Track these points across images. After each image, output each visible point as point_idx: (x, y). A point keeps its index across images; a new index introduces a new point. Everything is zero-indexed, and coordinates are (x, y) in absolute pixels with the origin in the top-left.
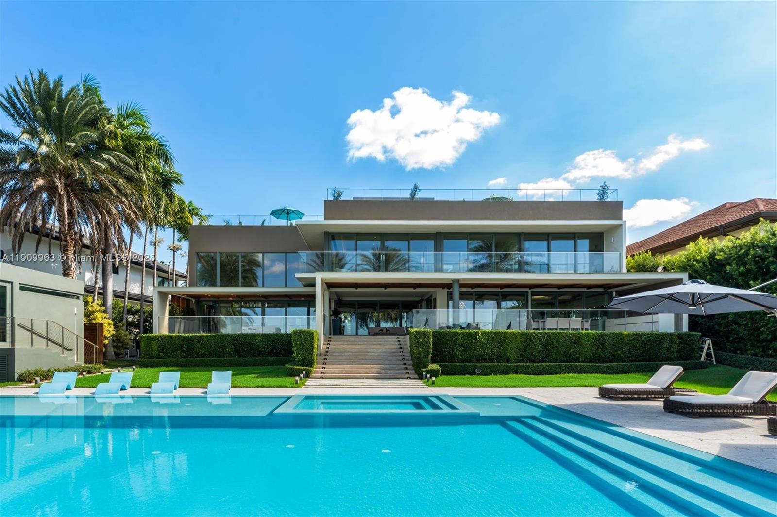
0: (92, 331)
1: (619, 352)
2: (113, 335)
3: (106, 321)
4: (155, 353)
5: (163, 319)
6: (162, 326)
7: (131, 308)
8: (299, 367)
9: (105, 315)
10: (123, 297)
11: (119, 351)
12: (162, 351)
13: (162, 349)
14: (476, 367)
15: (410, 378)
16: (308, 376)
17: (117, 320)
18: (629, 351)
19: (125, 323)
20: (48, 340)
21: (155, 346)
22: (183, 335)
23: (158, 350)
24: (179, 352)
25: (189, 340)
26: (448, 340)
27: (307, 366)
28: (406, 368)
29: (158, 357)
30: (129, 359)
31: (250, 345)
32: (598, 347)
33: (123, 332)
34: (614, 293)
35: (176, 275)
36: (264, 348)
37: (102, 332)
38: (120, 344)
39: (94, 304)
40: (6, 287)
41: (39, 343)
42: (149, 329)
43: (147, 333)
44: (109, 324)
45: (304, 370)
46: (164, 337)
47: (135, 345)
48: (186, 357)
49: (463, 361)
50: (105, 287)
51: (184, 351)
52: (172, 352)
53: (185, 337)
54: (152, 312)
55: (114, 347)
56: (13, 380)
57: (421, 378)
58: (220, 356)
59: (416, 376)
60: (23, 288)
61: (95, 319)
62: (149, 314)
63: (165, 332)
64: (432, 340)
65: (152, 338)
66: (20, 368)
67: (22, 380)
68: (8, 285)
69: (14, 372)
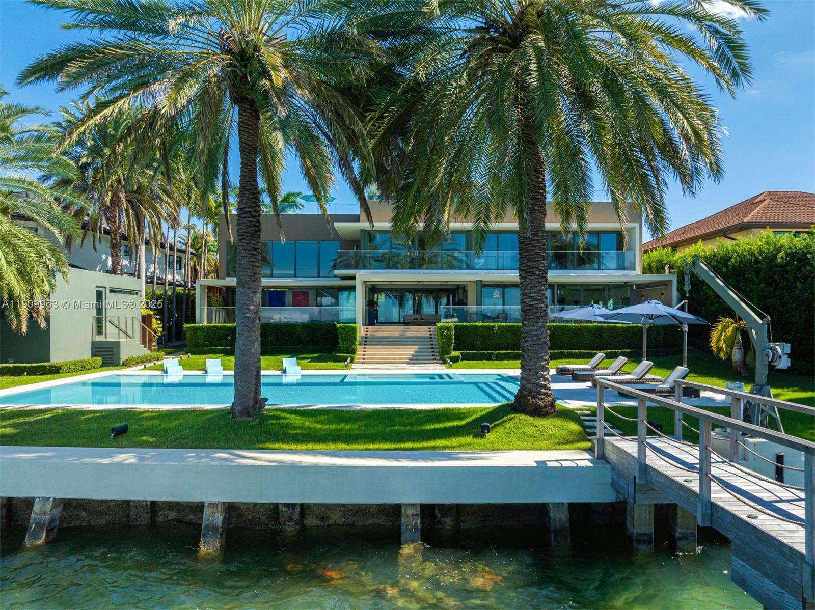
5: (204, 310)
6: (203, 317)
8: (345, 355)
12: (208, 340)
13: (206, 337)
14: (492, 354)
15: (436, 363)
16: (352, 362)
18: (623, 341)
21: (199, 336)
22: (227, 325)
23: (203, 339)
25: (233, 329)
26: (470, 332)
27: (351, 354)
28: (434, 355)
31: (291, 334)
32: (597, 337)
36: (304, 337)
37: (151, 323)
40: (102, 291)
43: (191, 323)
45: (350, 357)
46: (204, 328)
48: (230, 346)
49: (482, 349)
52: (218, 341)
56: (119, 365)
57: (444, 362)
59: (441, 361)
60: (112, 291)
63: (205, 323)
64: (454, 333)
65: (197, 329)
67: (126, 364)
68: (103, 290)
69: (120, 359)
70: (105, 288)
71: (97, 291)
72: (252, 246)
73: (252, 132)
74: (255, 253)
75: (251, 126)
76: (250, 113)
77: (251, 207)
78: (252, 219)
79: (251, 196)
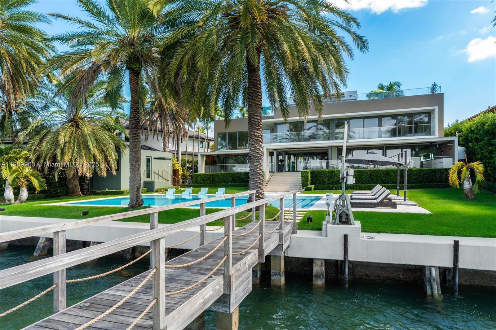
0: (175, 172)
1: (411, 179)
2: (182, 174)
3: (179, 168)
4: (199, 181)
5: (202, 166)
6: (202, 170)
7: (189, 160)
9: (179, 165)
10: (185, 154)
11: (184, 181)
13: (202, 179)
14: (333, 186)
17: (183, 166)
19: (186, 168)
20: (159, 176)
21: (199, 178)
22: (211, 173)
24: (209, 181)
25: (213, 175)
29: (201, 183)
30: (188, 184)
31: (239, 177)
33: (186, 172)
34: (438, 145)
35: (209, 140)
37: (178, 173)
38: (184, 178)
39: (175, 161)
41: (161, 179)
42: (196, 171)
43: (196, 173)
44: (181, 169)
46: (203, 175)
47: (190, 178)
48: (212, 183)
49: (329, 184)
50: (178, 151)
51: (211, 181)
52: (206, 181)
53: (211, 174)
54: (198, 161)
55: (182, 179)
56: (154, 191)
58: (226, 183)
60: (155, 158)
61: (175, 167)
62: (196, 162)
63: (203, 172)
64: (310, 175)
65: (198, 175)
66: (156, 188)
67: (157, 191)
68: (150, 158)
69: (154, 189)
70: (151, 157)
71: (147, 159)
72: (134, 133)
73: (133, 82)
74: (135, 136)
75: (133, 80)
76: (133, 74)
77: (133, 116)
78: (133, 121)
79: (133, 111)
